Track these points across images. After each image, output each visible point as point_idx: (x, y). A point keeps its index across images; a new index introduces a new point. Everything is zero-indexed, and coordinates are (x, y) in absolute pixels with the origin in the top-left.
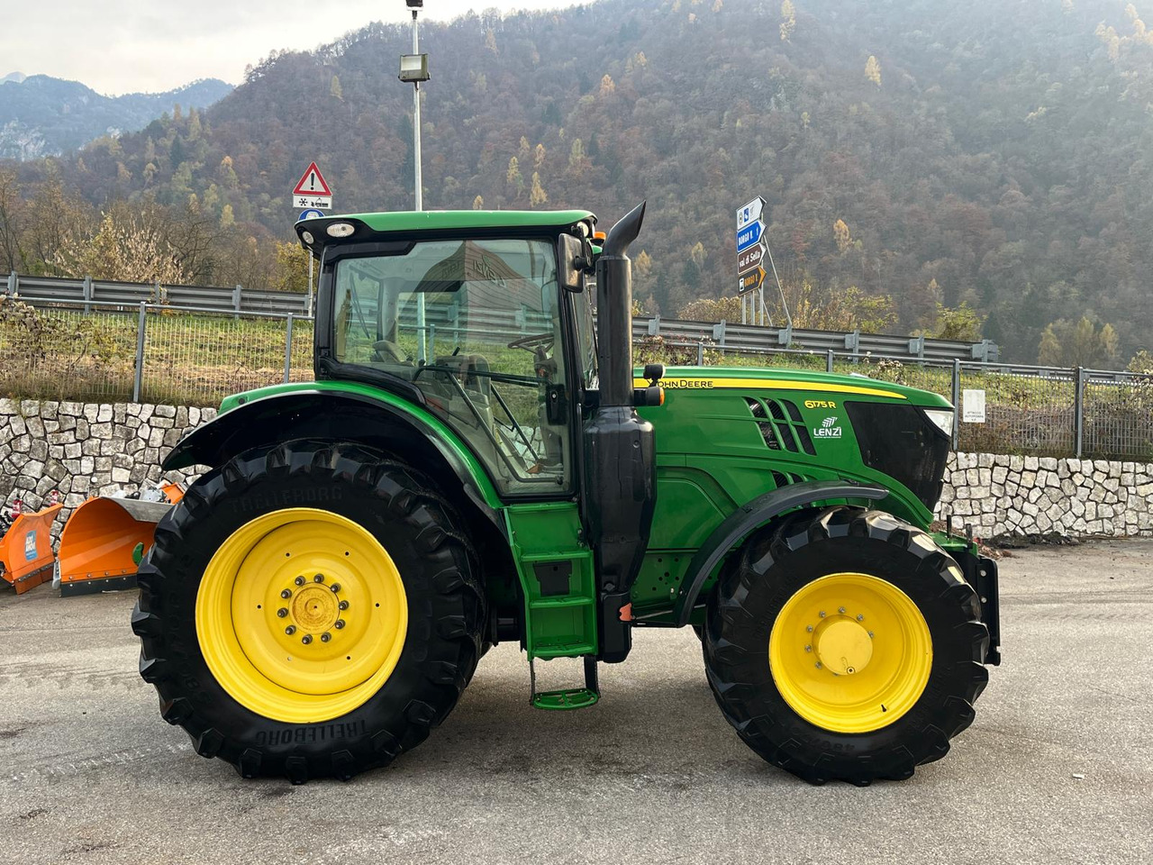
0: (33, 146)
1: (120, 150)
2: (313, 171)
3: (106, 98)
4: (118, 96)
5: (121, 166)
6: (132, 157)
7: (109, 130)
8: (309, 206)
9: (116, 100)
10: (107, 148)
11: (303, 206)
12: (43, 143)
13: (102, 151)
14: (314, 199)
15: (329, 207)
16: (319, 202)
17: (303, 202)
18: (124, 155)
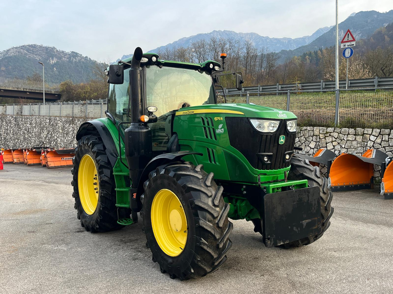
0: (358, 37)
1: (386, 31)
2: (348, 33)
3: (383, 13)
4: (387, 12)
5: (386, 37)
6: (390, 33)
7: (384, 25)
8: (347, 46)
9: (387, 13)
10: (381, 31)
11: (345, 47)
12: (361, 35)
13: (380, 33)
14: (349, 44)
15: (354, 45)
16: (351, 44)
17: (345, 46)
18: (387, 32)
